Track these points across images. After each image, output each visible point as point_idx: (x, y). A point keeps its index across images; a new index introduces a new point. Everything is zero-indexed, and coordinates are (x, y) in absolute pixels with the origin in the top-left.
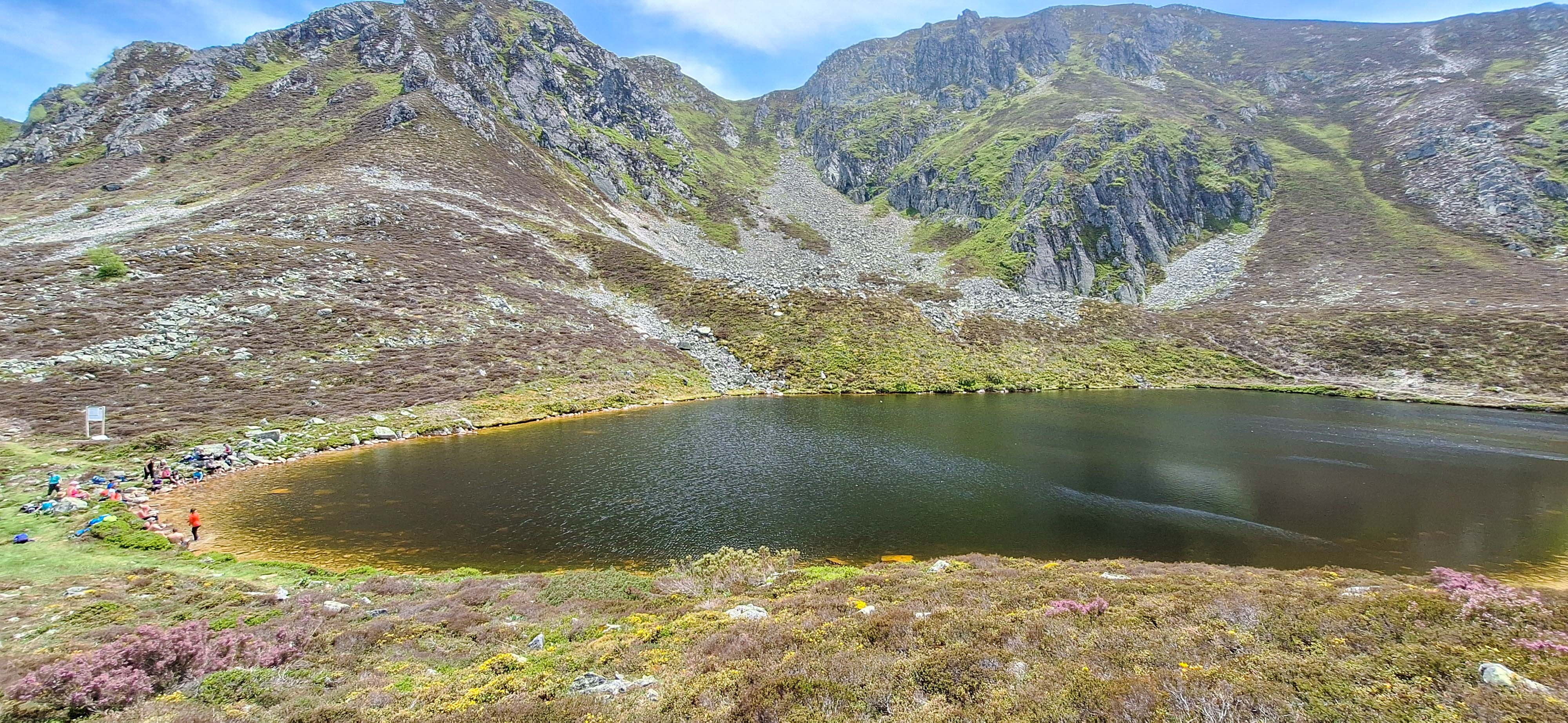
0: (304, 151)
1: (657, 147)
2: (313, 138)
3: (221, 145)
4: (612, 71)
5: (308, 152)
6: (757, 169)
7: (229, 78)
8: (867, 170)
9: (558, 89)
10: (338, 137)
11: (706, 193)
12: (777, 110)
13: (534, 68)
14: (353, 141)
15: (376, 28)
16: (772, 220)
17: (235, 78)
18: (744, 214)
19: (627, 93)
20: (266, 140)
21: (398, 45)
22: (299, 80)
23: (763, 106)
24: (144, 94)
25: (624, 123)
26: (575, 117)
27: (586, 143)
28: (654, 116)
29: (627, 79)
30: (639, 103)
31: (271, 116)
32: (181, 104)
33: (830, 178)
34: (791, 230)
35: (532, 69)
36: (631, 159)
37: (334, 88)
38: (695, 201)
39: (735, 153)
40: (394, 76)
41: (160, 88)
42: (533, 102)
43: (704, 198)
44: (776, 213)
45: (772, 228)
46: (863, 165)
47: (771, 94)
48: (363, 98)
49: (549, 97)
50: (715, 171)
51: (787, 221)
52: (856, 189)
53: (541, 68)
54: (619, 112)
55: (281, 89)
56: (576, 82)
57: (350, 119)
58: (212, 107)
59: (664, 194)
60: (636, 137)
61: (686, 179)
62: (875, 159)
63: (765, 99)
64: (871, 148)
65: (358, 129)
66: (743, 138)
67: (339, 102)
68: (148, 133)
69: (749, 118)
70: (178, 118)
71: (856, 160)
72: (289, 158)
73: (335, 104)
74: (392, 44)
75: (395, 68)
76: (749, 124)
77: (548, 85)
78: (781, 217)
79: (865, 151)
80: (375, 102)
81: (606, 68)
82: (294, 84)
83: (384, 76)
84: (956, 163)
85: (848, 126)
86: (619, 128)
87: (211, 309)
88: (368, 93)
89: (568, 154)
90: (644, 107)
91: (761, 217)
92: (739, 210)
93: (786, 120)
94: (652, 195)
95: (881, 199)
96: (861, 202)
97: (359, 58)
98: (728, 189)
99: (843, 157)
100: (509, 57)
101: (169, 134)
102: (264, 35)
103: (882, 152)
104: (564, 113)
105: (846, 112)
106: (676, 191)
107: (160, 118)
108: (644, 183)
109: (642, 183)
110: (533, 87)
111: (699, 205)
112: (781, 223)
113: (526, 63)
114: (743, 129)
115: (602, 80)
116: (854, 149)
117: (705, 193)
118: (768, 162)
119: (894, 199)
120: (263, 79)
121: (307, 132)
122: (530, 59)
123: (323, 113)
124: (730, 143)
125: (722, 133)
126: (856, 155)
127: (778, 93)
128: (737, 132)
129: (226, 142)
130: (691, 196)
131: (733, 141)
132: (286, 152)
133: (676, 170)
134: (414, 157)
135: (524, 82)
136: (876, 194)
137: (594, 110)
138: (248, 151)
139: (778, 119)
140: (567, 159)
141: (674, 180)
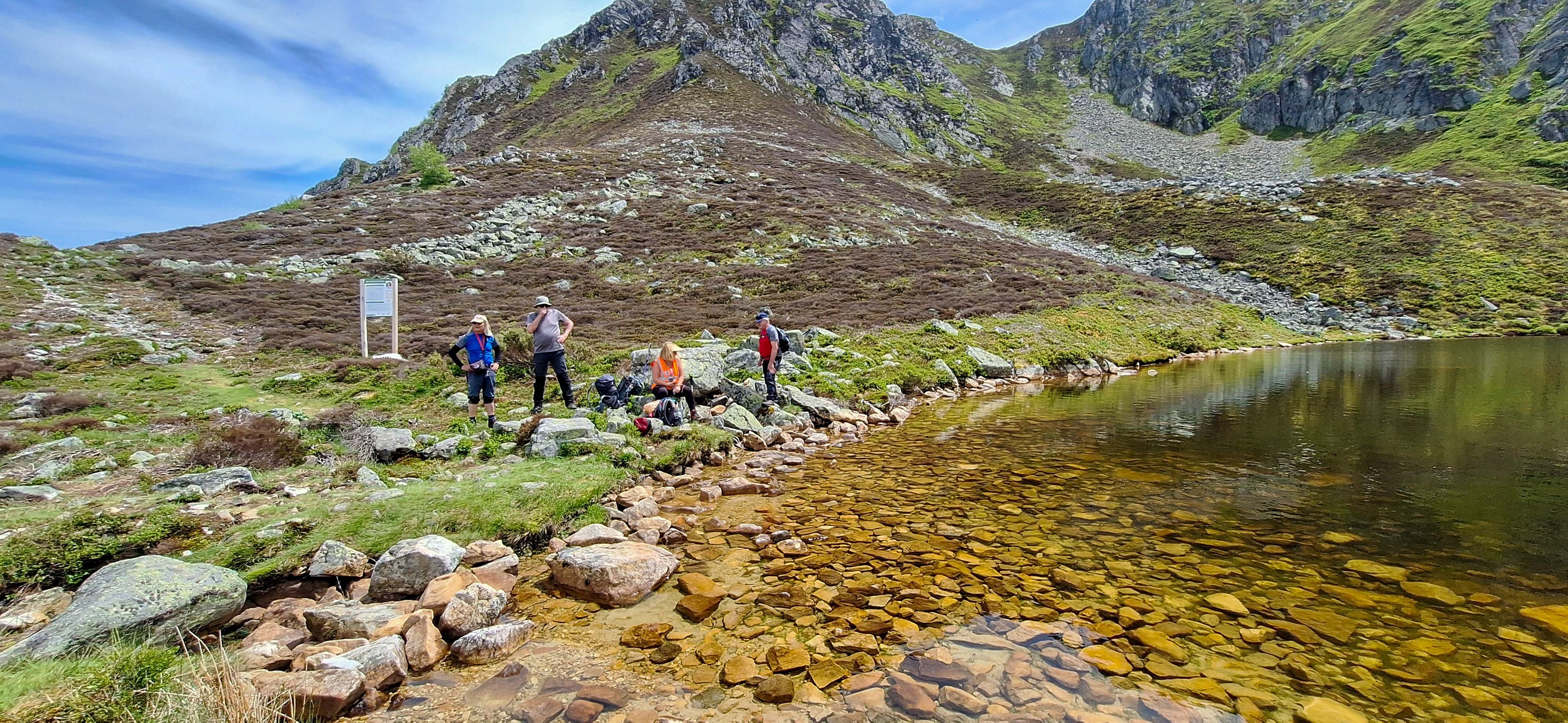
0: (600, 123)
1: (934, 98)
2: (607, 112)
3: (529, 134)
4: (879, 19)
5: (604, 123)
6: (1044, 114)
7: (530, 81)
8: (1201, 91)
9: (827, 44)
10: (630, 105)
11: (999, 142)
12: (1054, 49)
13: (801, 25)
14: (645, 106)
15: (651, 10)
16: (1089, 162)
17: (536, 80)
18: (1052, 159)
19: (896, 42)
20: (565, 122)
21: (672, 21)
22: (588, 68)
23: (1036, 47)
24: (467, 106)
25: (896, 76)
26: (847, 71)
27: (863, 96)
28: (926, 63)
29: (895, 27)
30: (909, 51)
31: (568, 103)
32: (495, 108)
33: (1145, 110)
34: (1121, 170)
35: (799, 27)
36: (910, 112)
37: (618, 71)
38: (987, 153)
39: (1012, 101)
40: (671, 49)
41: (478, 98)
42: (803, 62)
43: (997, 148)
44: (1091, 154)
45: (1094, 170)
46: (1195, 85)
47: (1043, 33)
48: (647, 72)
49: (819, 53)
50: (1002, 119)
51: (1110, 162)
52: (1187, 118)
53: (808, 24)
54: (889, 63)
55: (574, 80)
56: (842, 36)
57: (637, 90)
58: (518, 106)
59: (950, 146)
60: (909, 89)
61: (972, 128)
62: (1212, 75)
63: (1036, 40)
64: (1203, 63)
65: (647, 96)
66: (1016, 85)
67: (624, 80)
68: (470, 134)
69: (1020, 64)
70: (493, 119)
71: (1184, 81)
72: (588, 131)
73: (621, 82)
74: (666, 22)
75: (671, 43)
76: (1020, 70)
77: (817, 41)
78: (1100, 157)
79: (1193, 68)
80: (658, 73)
81: (873, 16)
82: (584, 73)
83: (663, 51)
84: (1365, 50)
85: (1161, 44)
86: (890, 81)
87: (552, 209)
88: (650, 67)
89: (846, 110)
90: (915, 55)
91: (1074, 160)
92: (1042, 156)
93: (1067, 57)
94: (939, 148)
95: (1230, 123)
96: (1197, 133)
97: (637, 43)
98: (1023, 136)
99: (1160, 81)
100: (774, 19)
101: (485, 132)
102: (556, 42)
103: (1221, 65)
104: (836, 68)
105: (1156, 28)
106: (963, 143)
107: (480, 121)
108: (928, 136)
109: (925, 136)
110: (802, 45)
111: (993, 156)
112: (1102, 164)
113: (794, 22)
114: (1015, 76)
115: (869, 31)
116: (1176, 69)
117: (997, 142)
118: (1055, 105)
119: (1252, 119)
120: (557, 77)
121: (600, 109)
122: (796, 17)
123: (612, 92)
124: (1004, 92)
125: (993, 82)
126: (1181, 75)
127: (1052, 31)
128: (1009, 79)
129: (532, 131)
130: (981, 147)
131: (1006, 89)
132: (584, 127)
133: (960, 118)
134: (708, 108)
135: (792, 43)
136: (1219, 118)
137: (864, 64)
138: (551, 133)
139: (1056, 58)
140: (846, 115)
141: (959, 131)
